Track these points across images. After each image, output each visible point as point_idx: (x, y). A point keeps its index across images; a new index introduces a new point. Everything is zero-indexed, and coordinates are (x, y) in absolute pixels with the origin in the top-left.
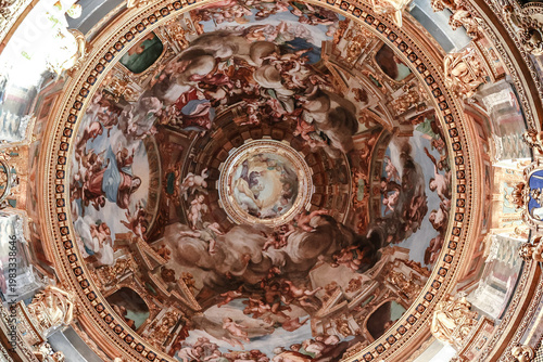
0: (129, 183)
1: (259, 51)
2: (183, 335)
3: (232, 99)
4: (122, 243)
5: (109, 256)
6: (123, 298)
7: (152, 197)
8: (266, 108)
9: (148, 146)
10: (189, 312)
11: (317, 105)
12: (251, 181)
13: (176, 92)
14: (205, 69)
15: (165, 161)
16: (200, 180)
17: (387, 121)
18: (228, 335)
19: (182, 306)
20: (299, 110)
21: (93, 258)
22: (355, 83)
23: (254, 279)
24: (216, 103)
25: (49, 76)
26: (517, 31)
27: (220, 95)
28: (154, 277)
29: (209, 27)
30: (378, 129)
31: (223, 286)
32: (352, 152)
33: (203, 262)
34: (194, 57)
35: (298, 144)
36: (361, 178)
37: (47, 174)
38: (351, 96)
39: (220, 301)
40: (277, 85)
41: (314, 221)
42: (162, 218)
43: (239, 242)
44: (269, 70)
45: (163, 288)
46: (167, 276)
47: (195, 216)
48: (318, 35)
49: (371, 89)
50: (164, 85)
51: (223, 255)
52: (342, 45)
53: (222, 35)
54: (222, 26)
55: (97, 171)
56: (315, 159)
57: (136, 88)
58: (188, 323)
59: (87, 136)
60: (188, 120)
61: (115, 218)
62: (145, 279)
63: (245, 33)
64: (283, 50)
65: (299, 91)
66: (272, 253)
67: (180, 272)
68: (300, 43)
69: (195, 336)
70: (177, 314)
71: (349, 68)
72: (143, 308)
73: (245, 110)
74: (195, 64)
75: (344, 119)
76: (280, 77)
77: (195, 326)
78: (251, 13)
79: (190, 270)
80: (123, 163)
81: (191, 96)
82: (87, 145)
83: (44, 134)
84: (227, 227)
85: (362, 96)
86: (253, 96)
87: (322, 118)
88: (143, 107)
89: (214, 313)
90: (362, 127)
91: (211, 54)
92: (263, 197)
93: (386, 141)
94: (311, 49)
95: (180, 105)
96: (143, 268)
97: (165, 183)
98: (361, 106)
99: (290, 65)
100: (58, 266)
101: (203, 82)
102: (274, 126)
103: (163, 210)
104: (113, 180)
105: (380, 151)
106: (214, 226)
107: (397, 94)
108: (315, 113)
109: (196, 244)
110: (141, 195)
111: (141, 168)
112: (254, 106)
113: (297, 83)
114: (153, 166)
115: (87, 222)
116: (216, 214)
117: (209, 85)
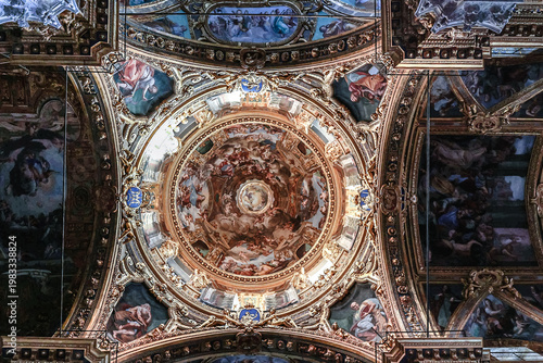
0: (201, 198)
1: (252, 145)
2: (223, 259)
3: (241, 164)
4: (198, 222)
5: (193, 227)
6: (199, 245)
7: (210, 204)
8: (255, 168)
9: (208, 183)
10: (225, 249)
11: (275, 166)
12: (249, 197)
13: (219, 162)
14: (230, 153)
15: (215, 189)
16: (229, 196)
17: (302, 172)
18: (241, 258)
19: (222, 247)
20: (268, 168)
21: (186, 229)
22: (290, 157)
23: (251, 236)
24: (235, 166)
25: (167, 156)
26: (355, 134)
27: (236, 163)
28: (211, 236)
29: (231, 136)
30: (299, 175)
31: (239, 239)
32: (289, 184)
33: (231, 229)
34: (226, 148)
35: (267, 181)
36: (292, 194)
37: (167, 195)
38: (288, 162)
39: (238, 245)
40: (259, 159)
41: (274, 212)
42: (213, 213)
43: (245, 220)
44: (255, 153)
45: (214, 240)
46: (216, 235)
47: (227, 211)
48: (274, 138)
49: (296, 159)
50: (214, 158)
51: (238, 226)
52: (284, 142)
53: (237, 139)
54: (237, 135)
55: (187, 193)
56: (274, 187)
57: (203, 160)
58: (225, 253)
59: (183, 180)
60: (224, 173)
61: (195, 212)
62: (207, 236)
63: (246, 138)
64: (261, 144)
65: (268, 161)
66: (258, 225)
67: (221, 233)
68: (268, 142)
69: (227, 259)
70: (221, 250)
71: (287, 151)
72: (207, 248)
73: (247, 168)
74: (226, 151)
75: (285, 171)
76: (260, 155)
77: (228, 255)
78: (248, 130)
79: (226, 232)
80: (198, 190)
81: (225, 163)
82: (183, 183)
83: (165, 179)
84: (240, 215)
85: (292, 162)
86: (249, 163)
87: (276, 171)
88: (206, 168)
89: (235, 249)
90: (293, 174)
91: (232, 146)
92: (254, 203)
93: (302, 180)
94: (272, 144)
95: (220, 167)
96: (207, 232)
97: (215, 199)
98: (292, 166)
99: (264, 151)
100: (172, 232)
101: (230, 158)
102: (259, 175)
103: (214, 208)
104: (194, 197)
105: (301, 184)
106: (235, 215)
107: (306, 161)
108: (274, 169)
109: (228, 222)
110: (205, 203)
111: (205, 192)
112: (250, 167)
113: (266, 157)
114: (210, 192)
115: (184, 214)
116: (237, 211)
117: (232, 159)
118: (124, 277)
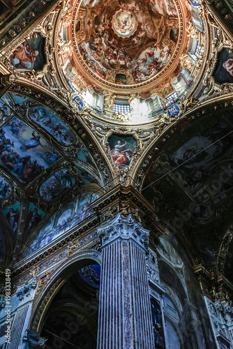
0: (148, 56)
1: (100, 54)
2: (171, 16)
3: (114, 49)
4: (161, 47)
5: (166, 48)
6: (173, 37)
7: (147, 47)
8: (109, 40)
9: (137, 58)
10: (165, 18)
11: (99, 30)
12: (125, 22)
13: (122, 62)
14: (113, 61)
15: (137, 51)
16: (135, 39)
17: (89, 13)
18: (163, 5)
19: (165, 21)
20: (103, 32)
21: (169, 52)
22: (88, 27)
23: (146, 8)
24: (117, 51)
25: (141, 100)
26: (51, 33)
27: (115, 52)
28: (163, 33)
29: (105, 70)
30: (93, 12)
31: (153, 14)
32: (102, 12)
33: (151, 23)
34: (113, 66)
35: (110, 25)
36: (105, 5)
37: (160, 80)
38: (91, 25)
39: (157, 12)
40: (103, 42)
41: (123, 5)
42: (149, 41)
43: (141, 19)
44: (102, 47)
45: (164, 29)
46: (161, 30)
47: (143, 33)
48: (86, 46)
49: (86, 23)
50: (124, 67)
51: (146, 20)
52: (84, 39)
53: (104, 65)
54: (102, 67)
55: (150, 66)
56: (110, 18)
57: (128, 73)
58: (167, 17)
59: (146, 75)
60: (125, 54)
61: (157, 52)
62: (165, 35)
63: (99, 61)
64: (95, 49)
65: (100, 37)
66: (137, 9)
67: (157, 27)
68: (91, 47)
69: (170, 13)
70: (167, 21)
71: (86, 32)
72: (172, 30)
73: (113, 43)
74: (114, 64)
75: (97, 21)
76: (101, 44)
77: (167, 14)
78: (95, 64)
79: (156, 25)
80: (145, 61)
81: (120, 58)
82: (147, 73)
83: (152, 89)
84: (140, 24)
85: (89, 23)
86: (109, 45)
87: (101, 26)
88: (131, 67)
89: (161, 12)
90: (95, 16)
91: (109, 63)
92: (127, 16)
93: (93, 8)
94: (90, 44)
95: (124, 59)
96: (163, 37)
97: (142, 47)
98: (91, 21)
99: (97, 44)
100: (177, 63)
101: (115, 59)
102: (112, 34)
103: (147, 43)
104: (150, 60)
105: (96, 6)
106: (142, 27)
107: (82, 17)
108: (101, 28)
109: (149, 29)
110: (148, 50)
111: (143, 56)
112: (111, 42)
113: (99, 39)
114: (140, 53)
115: (163, 59)
116: (139, 29)
117: (115, 56)
118: (216, 88)
